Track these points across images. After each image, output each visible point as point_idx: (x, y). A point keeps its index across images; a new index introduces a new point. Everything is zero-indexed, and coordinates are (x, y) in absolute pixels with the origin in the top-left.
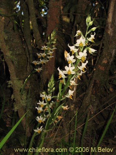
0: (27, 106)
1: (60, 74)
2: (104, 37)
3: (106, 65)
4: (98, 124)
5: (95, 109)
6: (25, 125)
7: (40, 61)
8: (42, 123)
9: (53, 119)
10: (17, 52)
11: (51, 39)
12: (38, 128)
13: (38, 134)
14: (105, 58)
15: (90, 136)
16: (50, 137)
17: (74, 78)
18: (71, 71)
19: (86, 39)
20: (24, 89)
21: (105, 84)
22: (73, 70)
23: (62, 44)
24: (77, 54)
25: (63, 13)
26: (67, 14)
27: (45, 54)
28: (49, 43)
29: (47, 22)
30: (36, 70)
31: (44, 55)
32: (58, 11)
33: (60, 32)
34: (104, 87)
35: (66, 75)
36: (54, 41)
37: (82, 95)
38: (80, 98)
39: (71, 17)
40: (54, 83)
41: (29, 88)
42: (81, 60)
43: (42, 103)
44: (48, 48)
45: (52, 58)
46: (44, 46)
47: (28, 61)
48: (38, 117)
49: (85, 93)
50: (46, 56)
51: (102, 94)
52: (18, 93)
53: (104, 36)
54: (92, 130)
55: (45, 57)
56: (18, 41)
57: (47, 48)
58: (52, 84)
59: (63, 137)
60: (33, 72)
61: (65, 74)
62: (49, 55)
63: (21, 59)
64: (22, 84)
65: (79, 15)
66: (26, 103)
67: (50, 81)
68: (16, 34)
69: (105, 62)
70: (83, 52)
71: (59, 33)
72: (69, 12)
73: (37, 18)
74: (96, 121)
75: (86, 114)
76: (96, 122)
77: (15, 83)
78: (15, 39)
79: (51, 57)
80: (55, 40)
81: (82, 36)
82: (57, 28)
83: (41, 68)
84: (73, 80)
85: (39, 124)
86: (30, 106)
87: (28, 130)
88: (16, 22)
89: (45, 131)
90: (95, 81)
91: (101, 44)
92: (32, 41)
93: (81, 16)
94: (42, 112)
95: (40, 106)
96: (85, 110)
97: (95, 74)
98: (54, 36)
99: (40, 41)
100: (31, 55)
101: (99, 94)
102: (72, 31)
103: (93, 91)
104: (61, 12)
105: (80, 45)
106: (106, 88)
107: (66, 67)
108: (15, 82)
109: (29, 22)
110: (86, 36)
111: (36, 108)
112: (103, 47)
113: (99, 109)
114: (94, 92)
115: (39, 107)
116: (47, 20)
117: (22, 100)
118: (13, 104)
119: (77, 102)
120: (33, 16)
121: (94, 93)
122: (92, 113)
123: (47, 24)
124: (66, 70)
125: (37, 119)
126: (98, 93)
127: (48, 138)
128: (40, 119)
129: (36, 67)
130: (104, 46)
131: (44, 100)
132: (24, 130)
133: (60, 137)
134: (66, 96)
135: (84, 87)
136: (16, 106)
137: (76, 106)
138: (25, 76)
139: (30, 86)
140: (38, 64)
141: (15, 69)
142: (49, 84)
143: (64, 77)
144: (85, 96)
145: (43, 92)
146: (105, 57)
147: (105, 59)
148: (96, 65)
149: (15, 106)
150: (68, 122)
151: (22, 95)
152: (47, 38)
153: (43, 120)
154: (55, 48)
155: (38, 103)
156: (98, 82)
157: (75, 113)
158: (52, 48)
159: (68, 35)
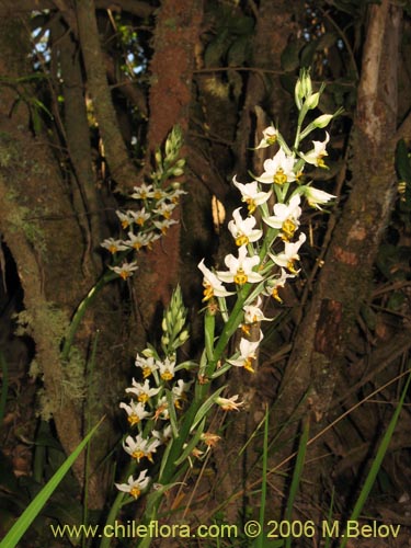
0: (85, 400)
1: (208, 284)
2: (351, 148)
3: (362, 247)
4: (340, 457)
5: (328, 404)
6: (82, 468)
7: (129, 239)
8: (145, 459)
9: (185, 445)
10: (47, 210)
11: (166, 159)
12: (131, 478)
13: (130, 500)
14: (358, 222)
15: (312, 498)
16: (173, 508)
17: (257, 298)
18: (248, 271)
19: (297, 157)
20: (75, 341)
21: (361, 314)
22: (255, 269)
23: (203, 178)
24: (266, 212)
25: (204, 67)
26: (217, 69)
27: (146, 211)
28: (159, 174)
29: (148, 100)
30: (117, 269)
31: (142, 216)
32: (188, 61)
33: (195, 133)
34: (358, 325)
35: (229, 287)
36: (177, 166)
37: (280, 353)
38: (272, 365)
39: (231, 81)
40: (183, 317)
41: (91, 336)
42: (281, 231)
43: (141, 389)
44: (156, 190)
45: (171, 226)
46: (143, 186)
47: (85, 242)
48: (129, 439)
49: (290, 346)
50: (149, 220)
51: (351, 350)
52: (55, 354)
53: (351, 143)
54: (321, 479)
55: (148, 223)
56: (49, 171)
57: (152, 190)
58: (176, 321)
59: (220, 506)
60: (106, 279)
61: (224, 284)
62: (161, 218)
63: (61, 234)
64: (66, 323)
65: (261, 72)
66: (83, 388)
67: (170, 309)
68: (41, 146)
69: (357, 233)
70: (286, 201)
71: (192, 136)
72: (224, 61)
73: (112, 87)
74: (331, 445)
75: (296, 423)
76: (333, 449)
77: (43, 318)
78: (36, 161)
79: (167, 223)
80: (182, 162)
81: (283, 146)
82: (183, 120)
83: (135, 263)
84: (254, 303)
85: (133, 462)
86: (98, 400)
87: (92, 486)
88: (41, 104)
89: (160, 489)
90: (325, 302)
91: (343, 173)
92: (94, 168)
93: (267, 74)
94: (144, 421)
95: (136, 399)
96: (291, 409)
97: (323, 280)
98: (175, 149)
99: (125, 169)
100: (95, 219)
101: (341, 350)
102: (236, 128)
103: (318, 338)
104: (196, 64)
105: (275, 178)
106: (363, 325)
107: (229, 260)
108: (41, 314)
109: (85, 102)
110: (296, 145)
111: (123, 405)
112: (349, 184)
113: (341, 403)
114: (324, 341)
115: (132, 403)
116: (147, 94)
117: (68, 378)
118: (35, 395)
119: (264, 378)
120: (97, 81)
121: (322, 347)
122: (319, 416)
123: (148, 106)
124: (228, 269)
125: (127, 445)
126: (338, 347)
127: (165, 510)
128: (137, 446)
129: (115, 260)
130: (353, 180)
131: (151, 378)
132: (79, 486)
133: (209, 506)
134: (230, 361)
135: (285, 327)
136: (48, 401)
137: (260, 393)
138: (75, 293)
139: (94, 328)
140: (124, 248)
141: (40, 271)
142: (164, 321)
143: (222, 293)
144: (292, 357)
145: (146, 347)
146: (358, 218)
147: (359, 226)
148: (325, 245)
149: (44, 400)
150: (235, 454)
151: (69, 360)
152: (153, 156)
153: (146, 449)
154: (182, 192)
155: (128, 390)
156: (337, 308)
157: (257, 419)
158: (171, 190)
159: (221, 144)
